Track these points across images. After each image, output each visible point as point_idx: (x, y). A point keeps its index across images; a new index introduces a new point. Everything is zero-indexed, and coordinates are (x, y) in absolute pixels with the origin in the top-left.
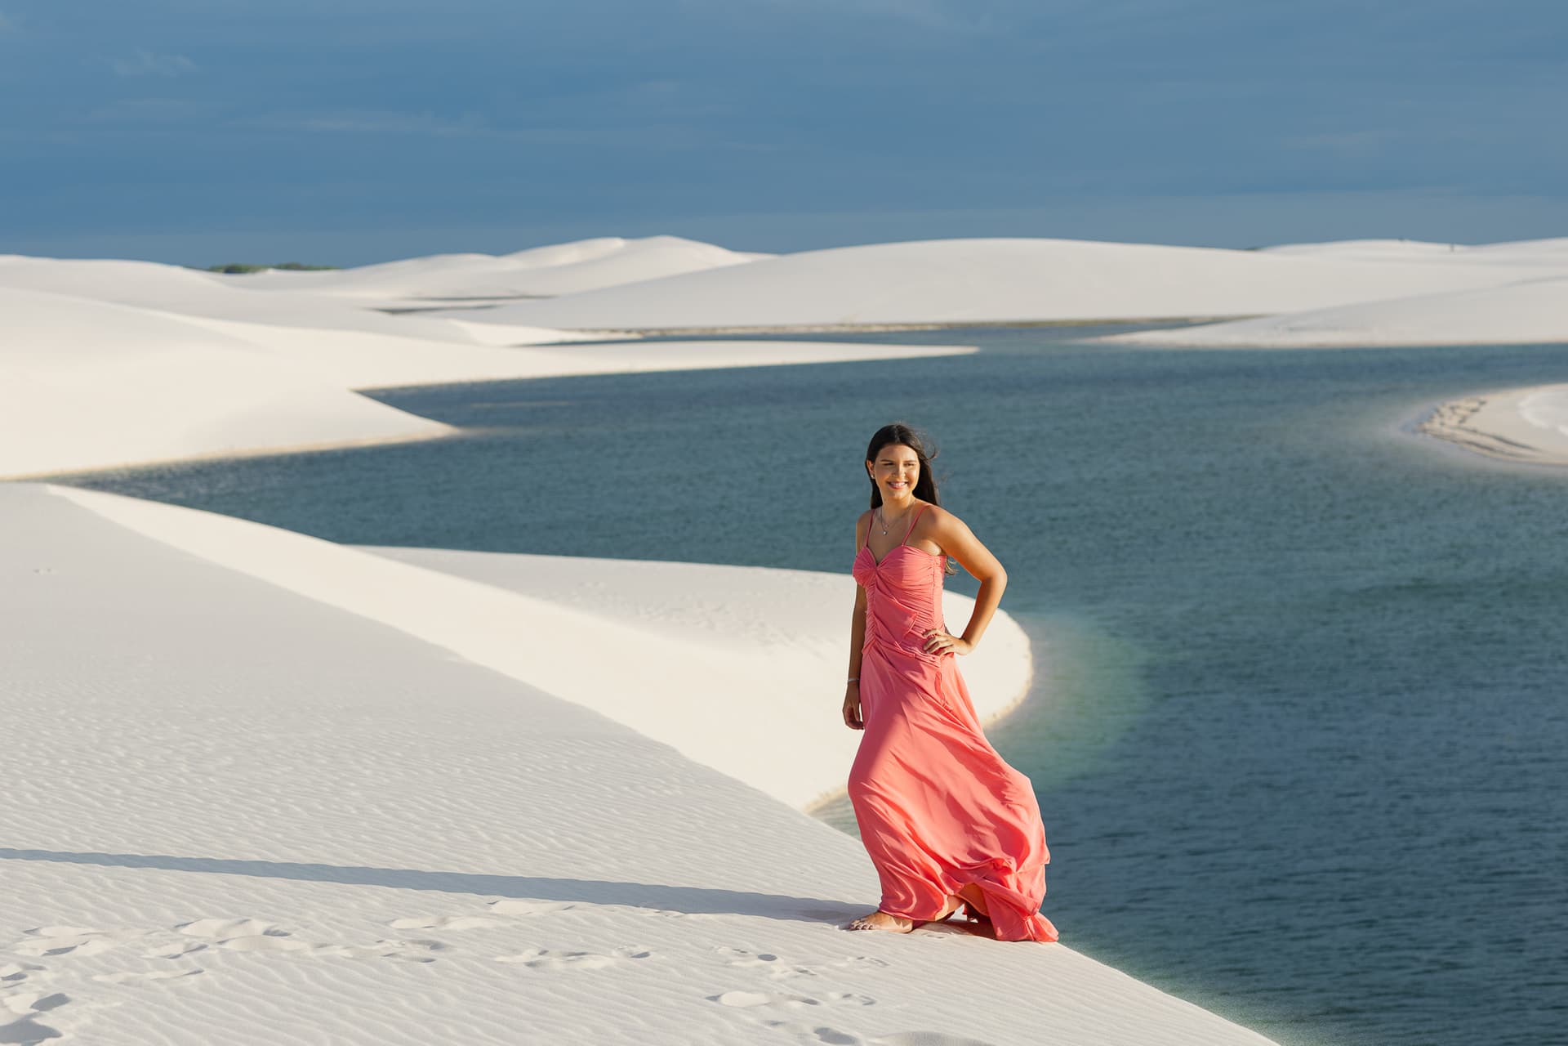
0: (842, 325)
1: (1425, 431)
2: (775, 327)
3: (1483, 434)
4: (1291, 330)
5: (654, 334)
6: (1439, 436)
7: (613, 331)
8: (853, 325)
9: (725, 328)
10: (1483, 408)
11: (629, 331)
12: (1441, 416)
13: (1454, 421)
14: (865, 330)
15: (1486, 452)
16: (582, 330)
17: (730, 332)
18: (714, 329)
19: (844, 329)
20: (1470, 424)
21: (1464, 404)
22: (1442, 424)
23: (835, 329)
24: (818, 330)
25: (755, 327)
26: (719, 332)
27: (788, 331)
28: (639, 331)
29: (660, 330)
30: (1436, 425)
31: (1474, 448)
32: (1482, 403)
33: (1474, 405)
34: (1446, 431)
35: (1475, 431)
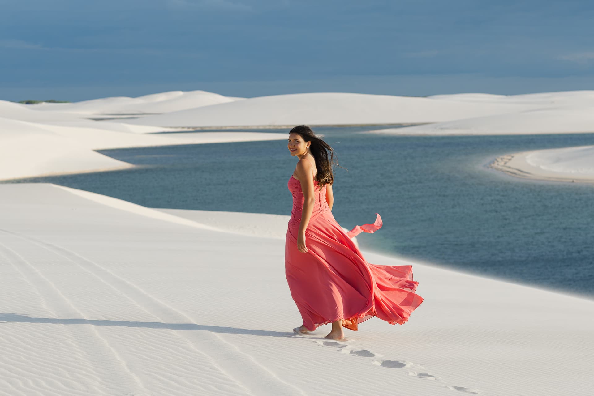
0: (270, 126)
1: (492, 167)
2: (245, 127)
3: (513, 168)
4: (442, 129)
5: (198, 129)
6: (497, 169)
7: (183, 128)
8: (274, 126)
9: (226, 127)
10: (513, 159)
11: (189, 128)
12: (498, 161)
13: (502, 164)
14: (279, 128)
15: (514, 175)
16: (171, 127)
17: (228, 128)
18: (222, 127)
19: (271, 128)
20: (508, 165)
21: (506, 157)
22: (498, 165)
23: (268, 127)
24: (261, 128)
25: (237, 126)
26: (224, 128)
27: (250, 128)
28: (193, 128)
29: (201, 127)
30: (496, 165)
31: (509, 174)
32: (513, 157)
33: (509, 158)
34: (499, 167)
35: (510, 167)
